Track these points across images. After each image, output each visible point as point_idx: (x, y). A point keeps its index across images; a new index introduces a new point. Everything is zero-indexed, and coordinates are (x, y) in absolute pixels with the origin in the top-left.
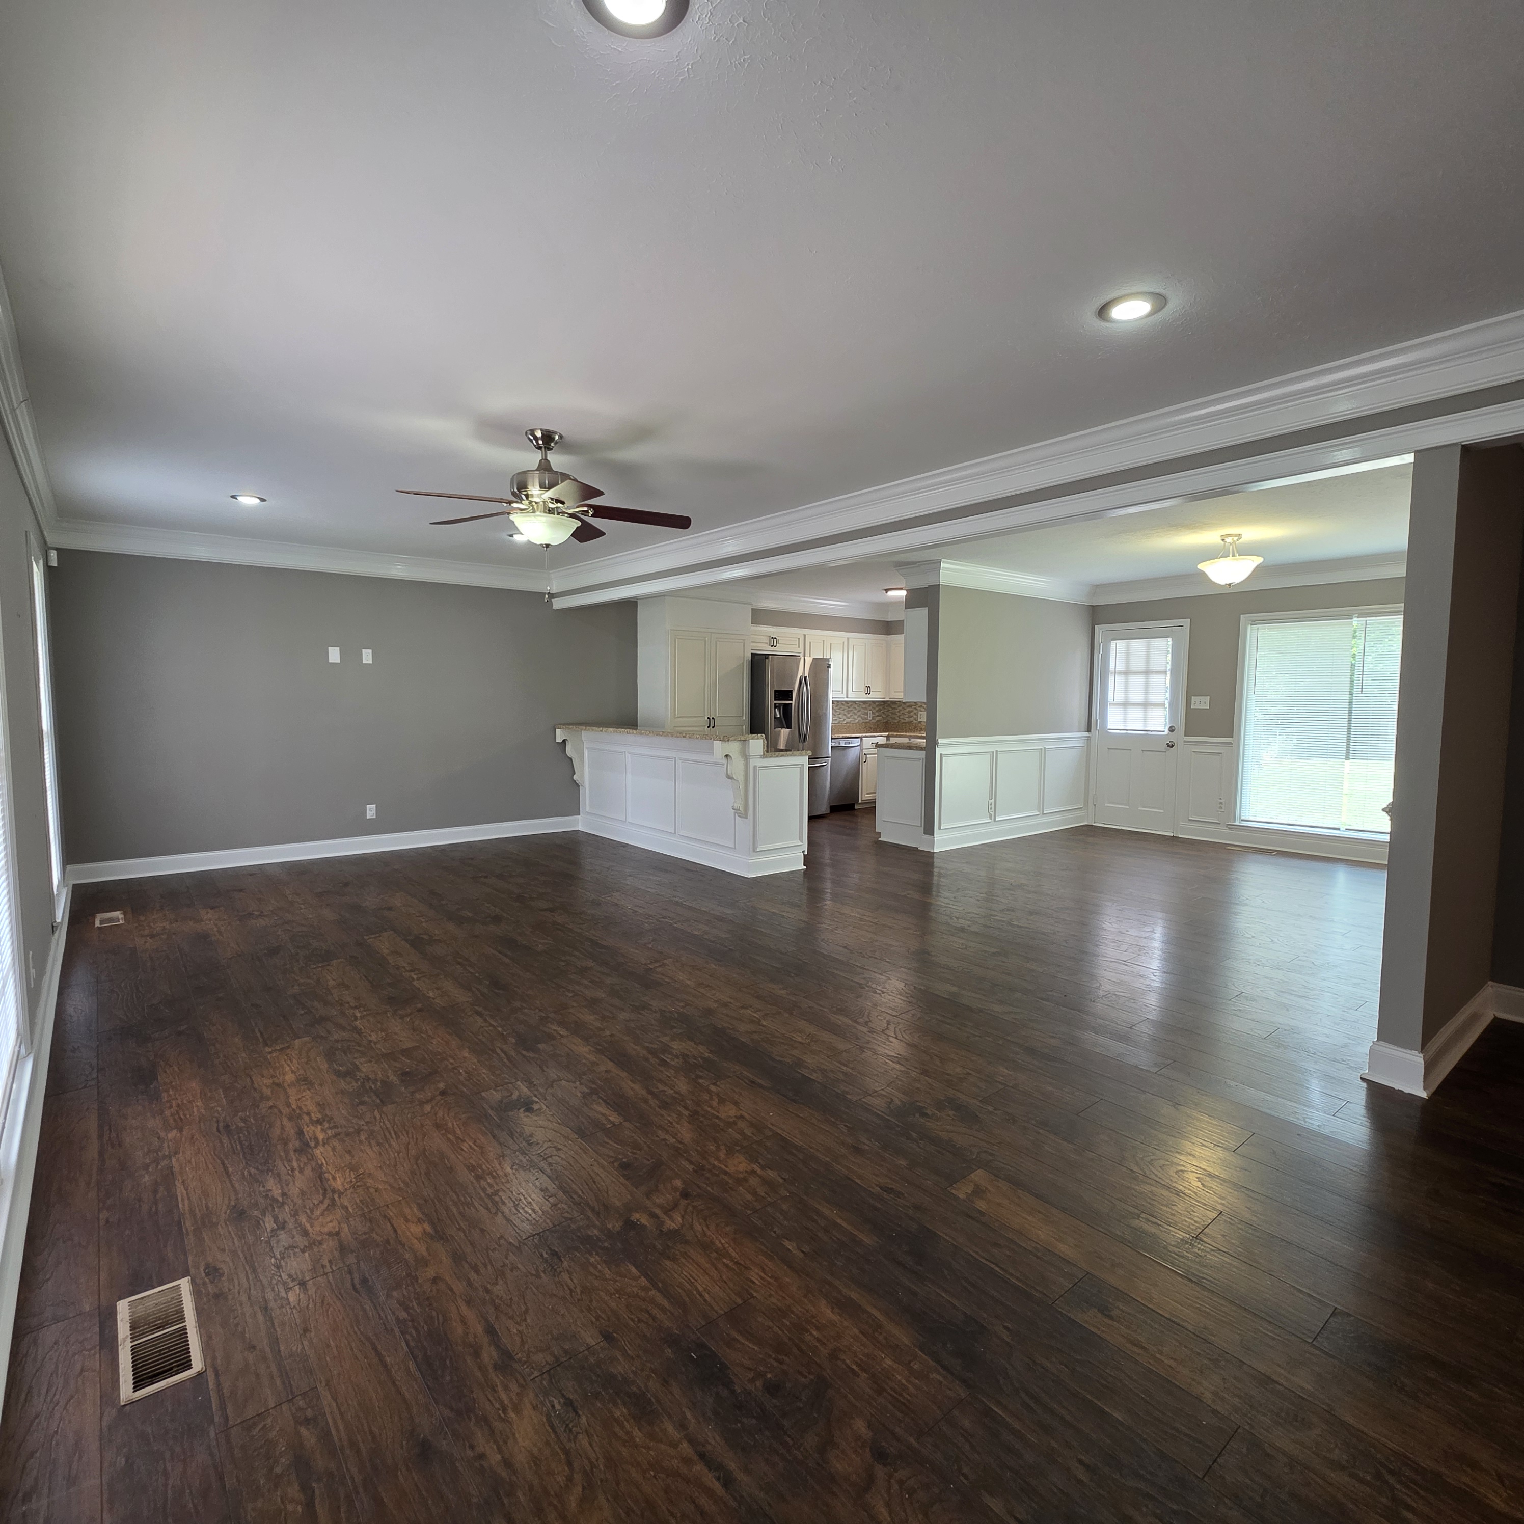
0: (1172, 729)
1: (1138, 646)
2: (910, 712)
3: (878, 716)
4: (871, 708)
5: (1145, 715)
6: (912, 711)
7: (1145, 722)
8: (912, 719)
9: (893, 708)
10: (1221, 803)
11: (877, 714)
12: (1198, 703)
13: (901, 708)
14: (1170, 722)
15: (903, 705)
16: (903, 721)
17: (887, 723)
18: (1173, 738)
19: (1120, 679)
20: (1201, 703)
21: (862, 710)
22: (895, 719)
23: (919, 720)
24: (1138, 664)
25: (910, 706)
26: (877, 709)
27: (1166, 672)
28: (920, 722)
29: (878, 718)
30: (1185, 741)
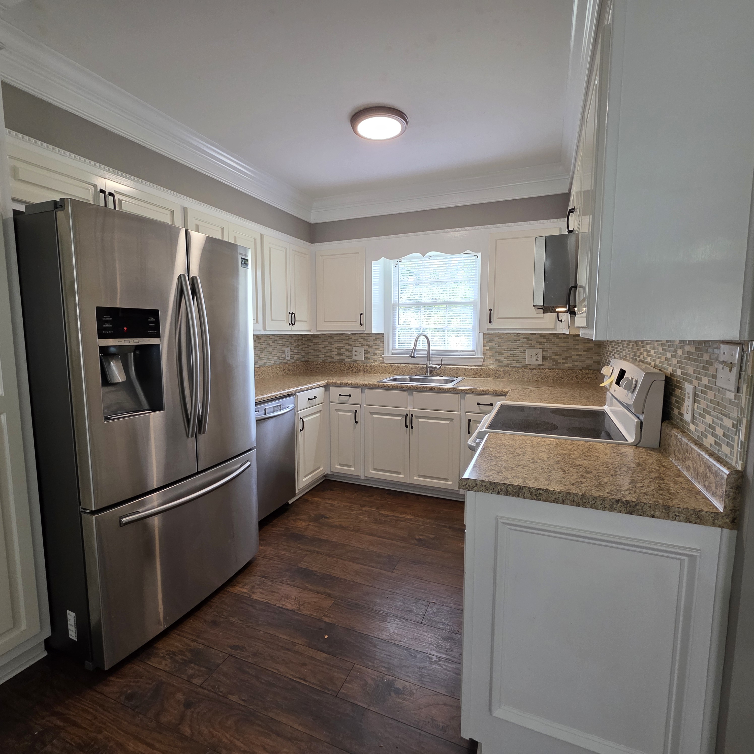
2: (339, 348)
3: (296, 354)
4: (288, 343)
6: (342, 347)
8: (343, 357)
9: (316, 344)
11: (295, 351)
13: (326, 343)
15: (329, 340)
16: (330, 360)
17: (307, 362)
21: (278, 347)
22: (318, 357)
23: (354, 358)
25: (340, 341)
26: (295, 344)
28: (356, 361)
29: (296, 357)
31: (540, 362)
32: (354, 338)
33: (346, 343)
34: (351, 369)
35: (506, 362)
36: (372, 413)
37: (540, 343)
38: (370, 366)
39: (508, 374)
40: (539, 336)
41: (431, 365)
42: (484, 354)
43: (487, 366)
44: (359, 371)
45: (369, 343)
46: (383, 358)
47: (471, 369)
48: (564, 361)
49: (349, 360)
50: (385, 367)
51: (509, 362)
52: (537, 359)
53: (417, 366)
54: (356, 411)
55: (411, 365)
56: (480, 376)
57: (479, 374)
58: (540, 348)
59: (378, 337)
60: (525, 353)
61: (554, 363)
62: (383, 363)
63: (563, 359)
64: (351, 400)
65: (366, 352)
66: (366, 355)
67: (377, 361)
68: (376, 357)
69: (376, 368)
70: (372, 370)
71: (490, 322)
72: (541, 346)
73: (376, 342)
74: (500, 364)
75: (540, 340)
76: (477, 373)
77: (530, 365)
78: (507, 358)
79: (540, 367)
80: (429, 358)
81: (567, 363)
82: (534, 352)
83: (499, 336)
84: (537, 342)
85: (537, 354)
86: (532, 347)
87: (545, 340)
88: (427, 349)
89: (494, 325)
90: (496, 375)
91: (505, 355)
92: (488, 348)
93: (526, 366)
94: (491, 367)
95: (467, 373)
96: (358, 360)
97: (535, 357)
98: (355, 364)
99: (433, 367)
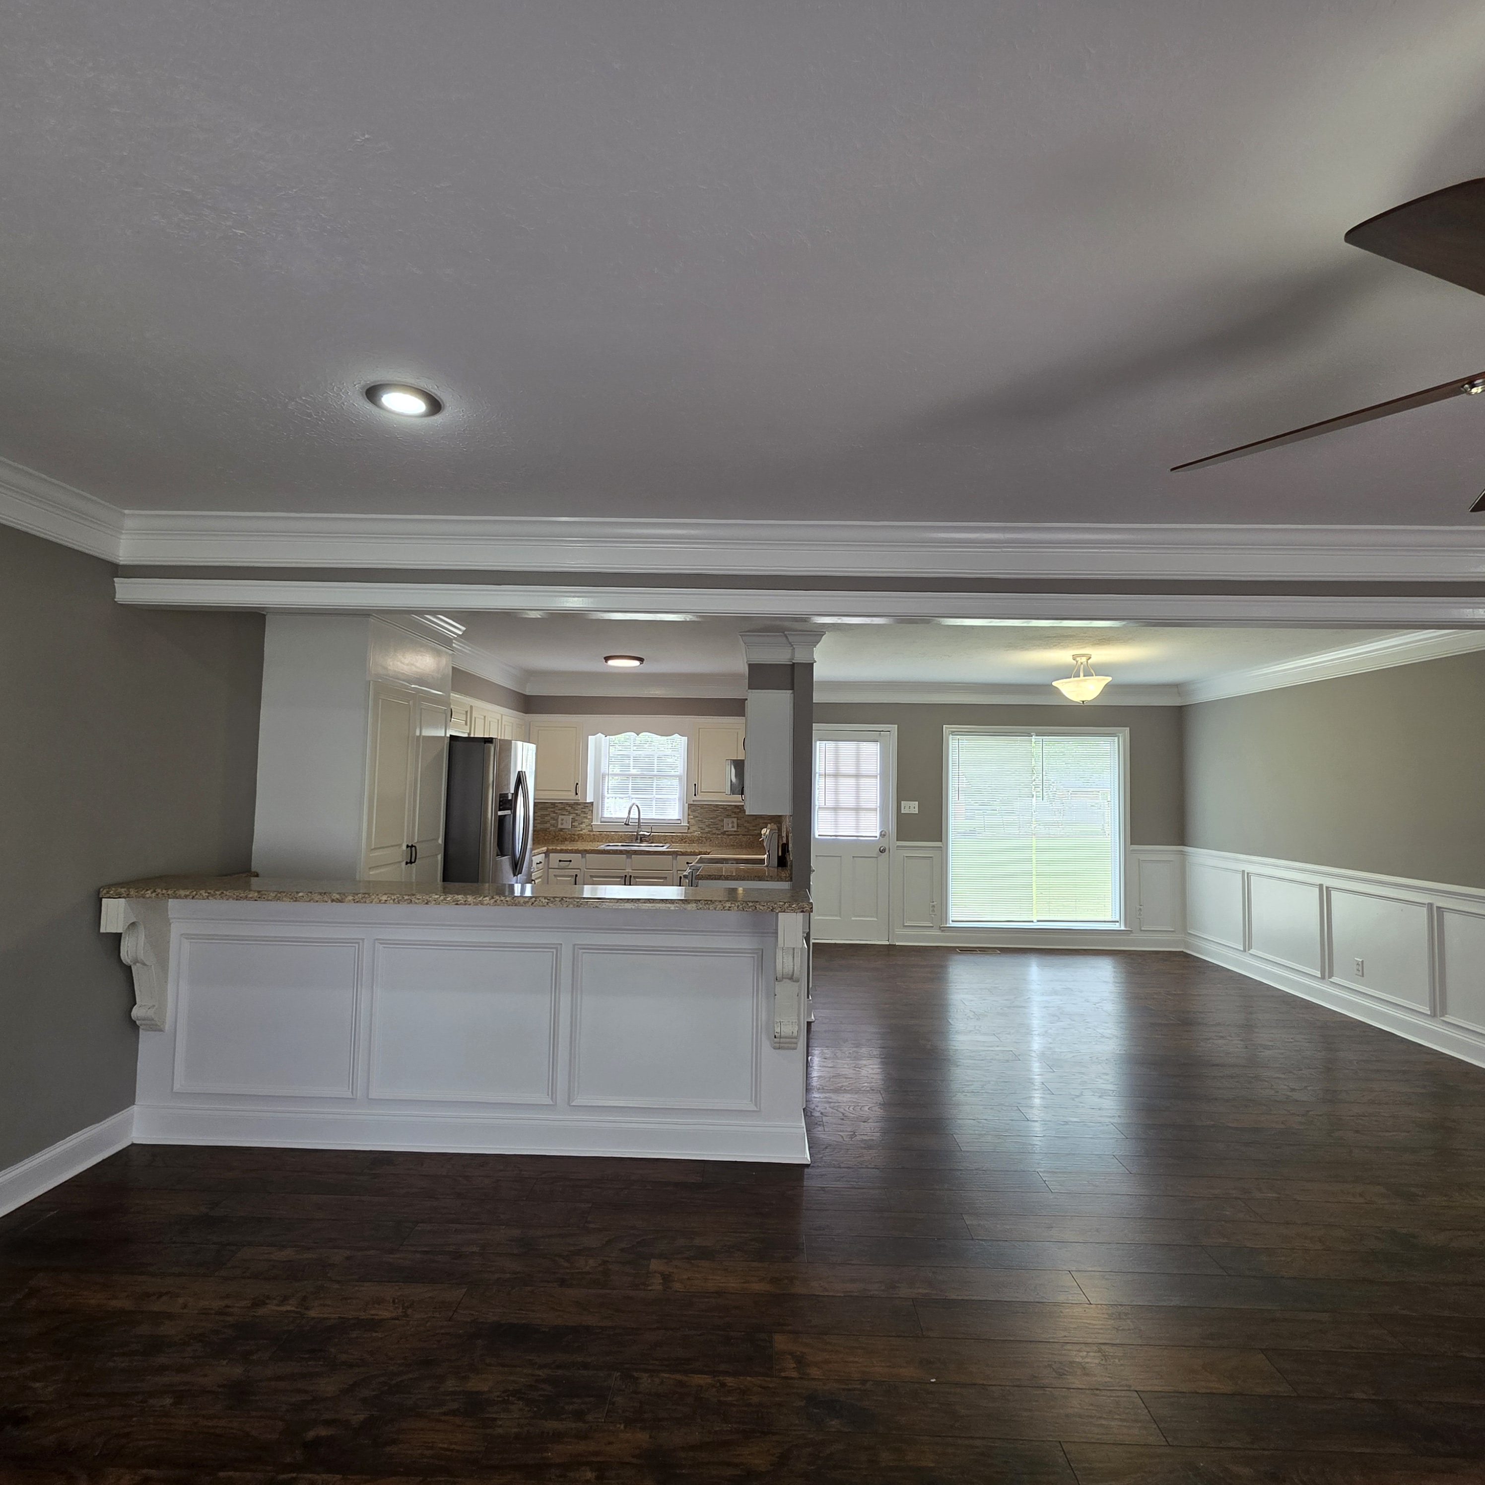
0: (882, 835)
1: (847, 748)
5: (857, 820)
7: (857, 828)
10: (933, 906)
12: (907, 808)
14: (880, 828)
18: (884, 844)
19: (830, 782)
20: (911, 807)
24: (848, 768)
27: (877, 776)
30: (897, 847)
31: (735, 829)
32: (560, 806)
33: (552, 811)
34: (557, 838)
35: (707, 830)
36: (592, 876)
37: (735, 813)
38: (578, 835)
39: (709, 840)
40: (733, 807)
41: (641, 833)
42: (688, 822)
43: (691, 833)
44: (566, 839)
45: (576, 812)
46: (592, 826)
47: (677, 836)
48: (754, 828)
49: (554, 828)
50: (594, 835)
51: (710, 829)
52: (733, 827)
53: (627, 833)
54: (576, 876)
55: (621, 833)
56: (685, 842)
57: (684, 841)
58: (735, 817)
59: (587, 805)
60: (723, 821)
61: (746, 830)
62: (592, 831)
63: (753, 826)
64: (571, 865)
65: (574, 820)
66: (573, 824)
67: (584, 829)
68: (583, 826)
69: (584, 837)
70: (581, 838)
71: (695, 795)
72: (735, 816)
73: (584, 810)
74: (702, 831)
75: (735, 811)
76: (682, 840)
77: (727, 831)
78: (708, 826)
79: (736, 834)
80: (639, 826)
81: (756, 830)
82: (730, 820)
83: (702, 806)
84: (733, 812)
85: (733, 822)
86: (728, 816)
87: (739, 810)
88: (637, 817)
89: (698, 798)
90: (699, 840)
91: (707, 824)
92: (692, 817)
93: (724, 833)
94: (695, 834)
95: (673, 840)
96: (564, 829)
97: (730, 825)
98: (561, 833)
99: (644, 835)
